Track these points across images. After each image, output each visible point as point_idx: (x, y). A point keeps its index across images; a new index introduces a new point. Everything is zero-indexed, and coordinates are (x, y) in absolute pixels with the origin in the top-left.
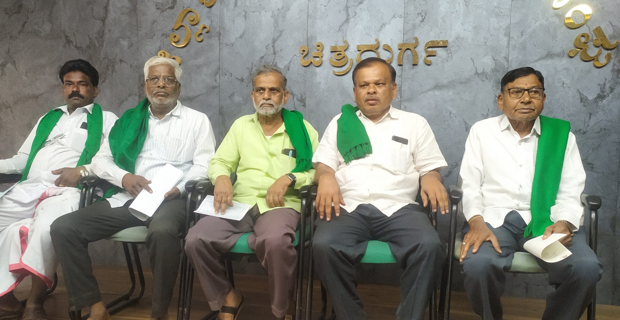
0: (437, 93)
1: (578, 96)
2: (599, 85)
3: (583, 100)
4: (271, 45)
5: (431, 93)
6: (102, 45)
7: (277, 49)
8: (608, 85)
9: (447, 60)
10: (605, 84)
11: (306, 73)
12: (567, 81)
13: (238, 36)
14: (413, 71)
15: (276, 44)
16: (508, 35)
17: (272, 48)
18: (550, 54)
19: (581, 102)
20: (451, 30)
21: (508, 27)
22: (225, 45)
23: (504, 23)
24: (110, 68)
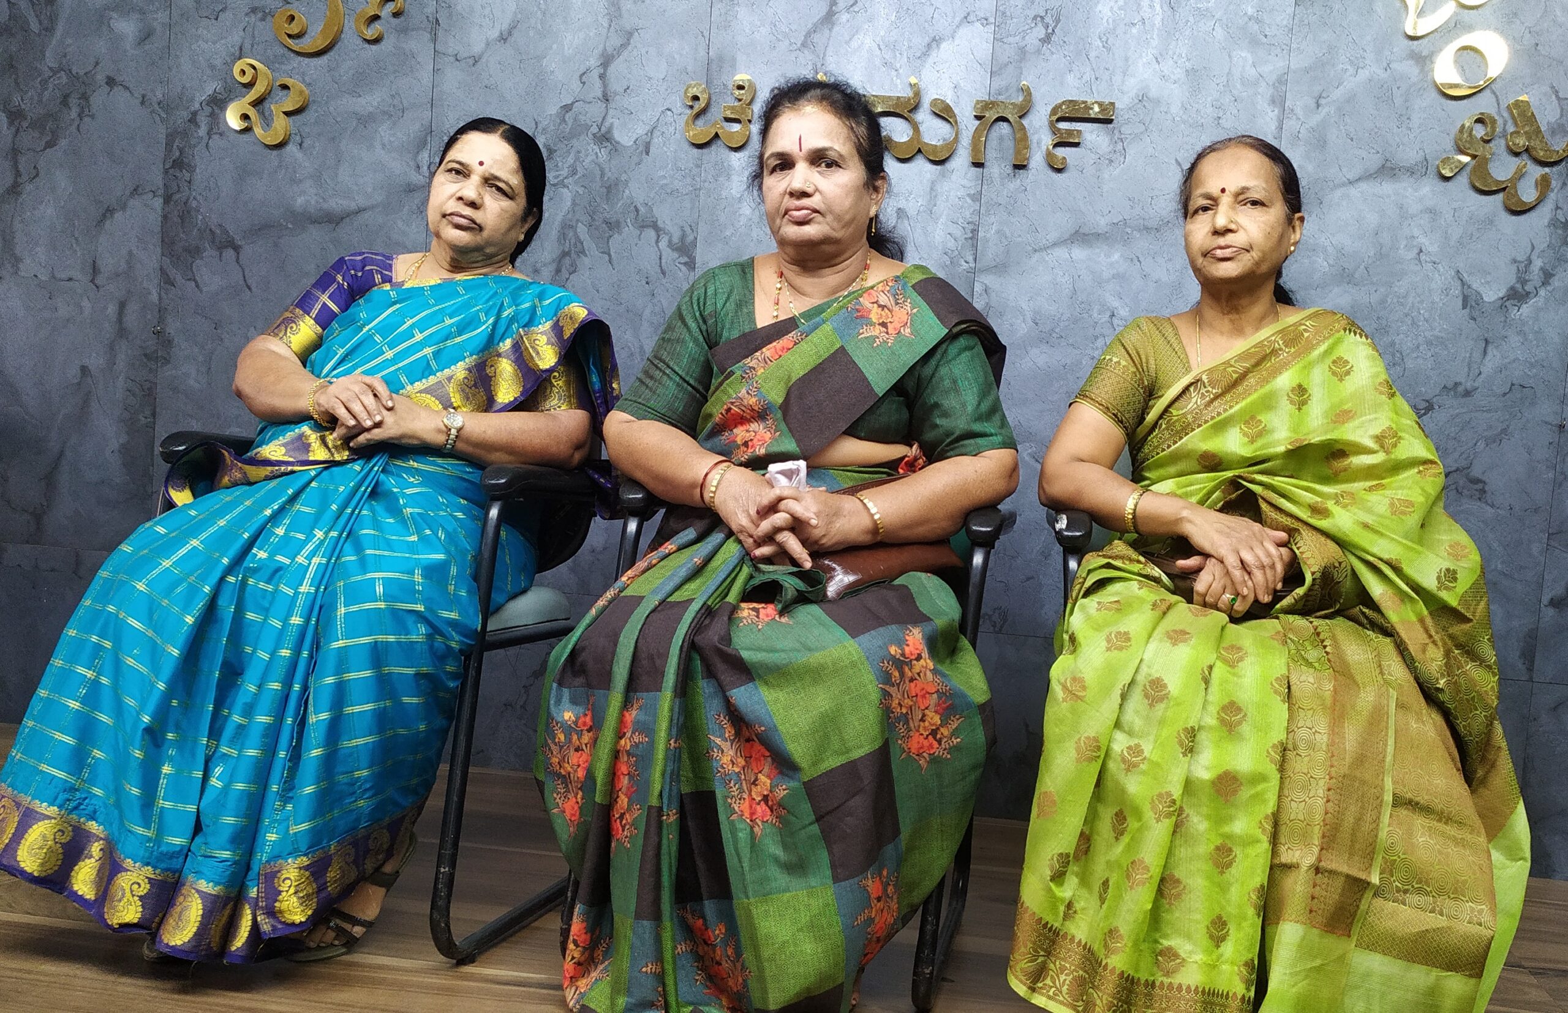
0: (1079, 253)
1: (1456, 290)
2: (1515, 261)
3: (1470, 300)
4: (595, 74)
5: (1061, 253)
6: (49, 30)
7: (615, 86)
8: (1538, 263)
9: (1111, 161)
10: (1529, 261)
11: (698, 166)
12: (1431, 245)
13: (495, 34)
14: (1014, 185)
15: (612, 69)
16: (1279, 101)
17: (598, 83)
18: (1388, 164)
19: (1464, 307)
20: (1124, 73)
21: (1282, 81)
22: (452, 59)
23: (1273, 66)
24: (73, 101)
